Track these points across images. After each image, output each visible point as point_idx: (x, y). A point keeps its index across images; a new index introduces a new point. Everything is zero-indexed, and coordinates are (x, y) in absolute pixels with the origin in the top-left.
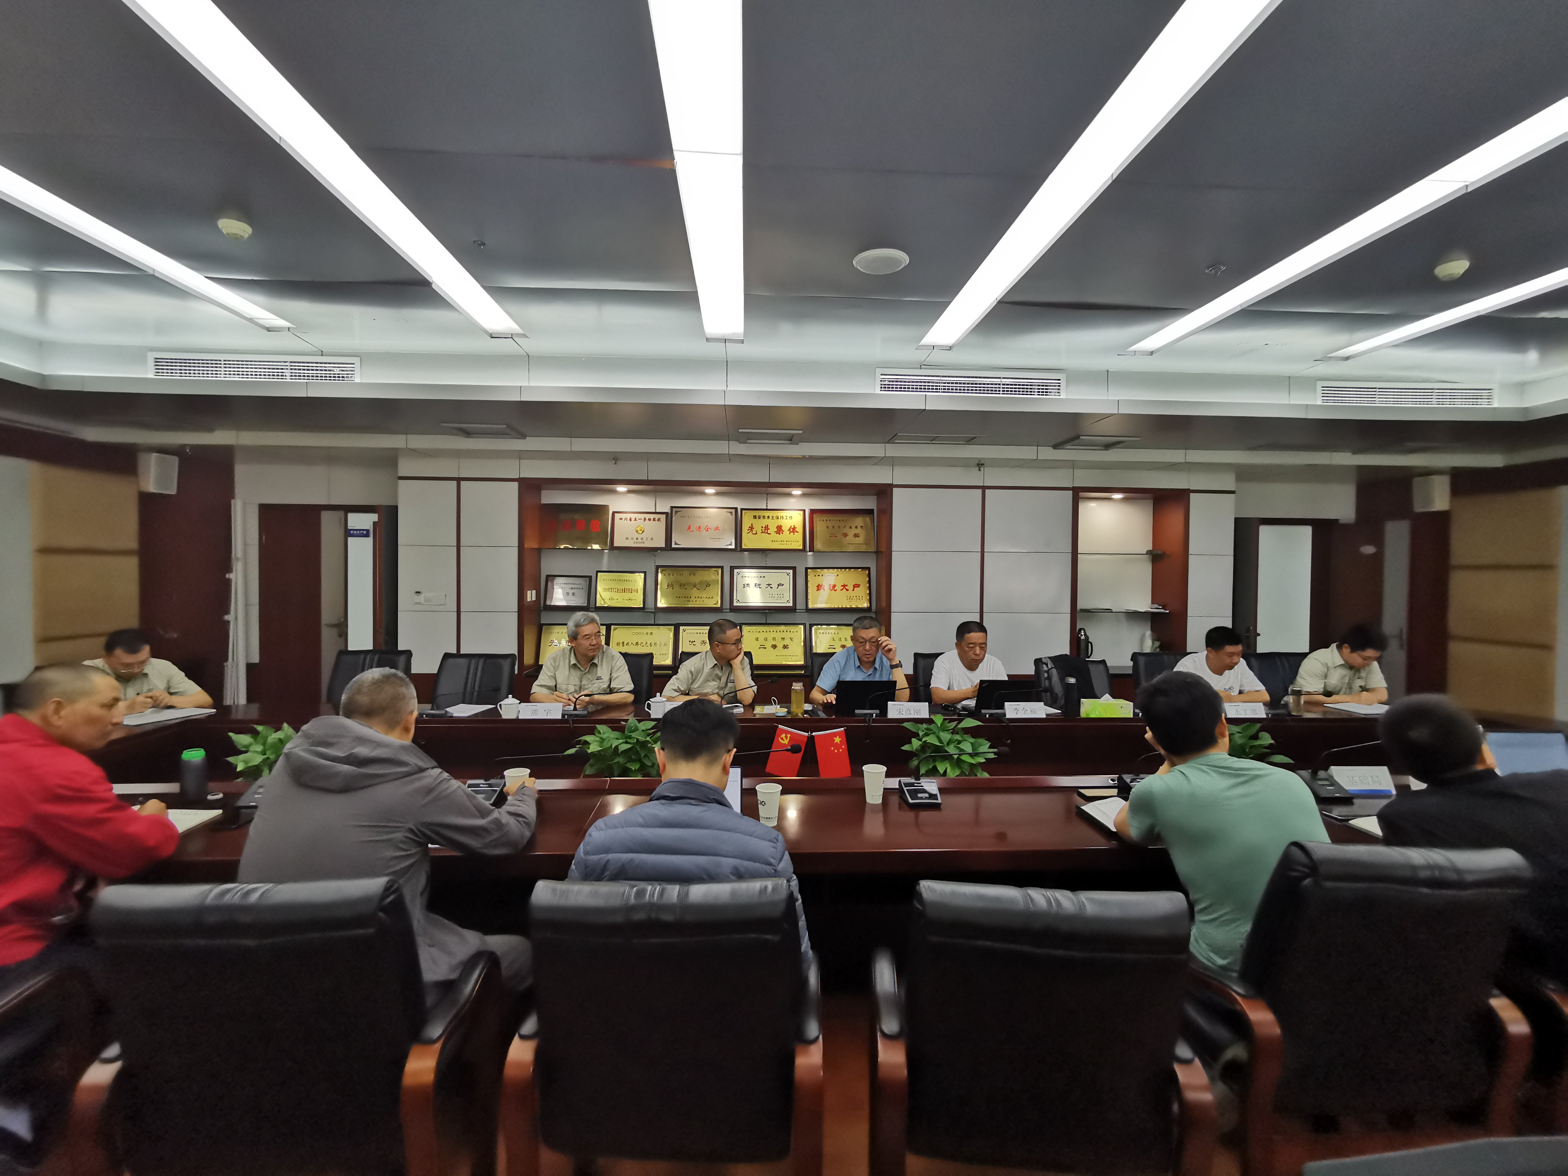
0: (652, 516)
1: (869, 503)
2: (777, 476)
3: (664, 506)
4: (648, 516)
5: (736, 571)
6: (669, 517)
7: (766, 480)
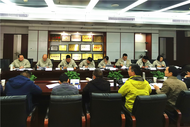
0: (68, 36)
1: (102, 34)
2: (89, 30)
3: (70, 35)
4: (67, 36)
5: (81, 45)
6: (71, 36)
7: (87, 31)
